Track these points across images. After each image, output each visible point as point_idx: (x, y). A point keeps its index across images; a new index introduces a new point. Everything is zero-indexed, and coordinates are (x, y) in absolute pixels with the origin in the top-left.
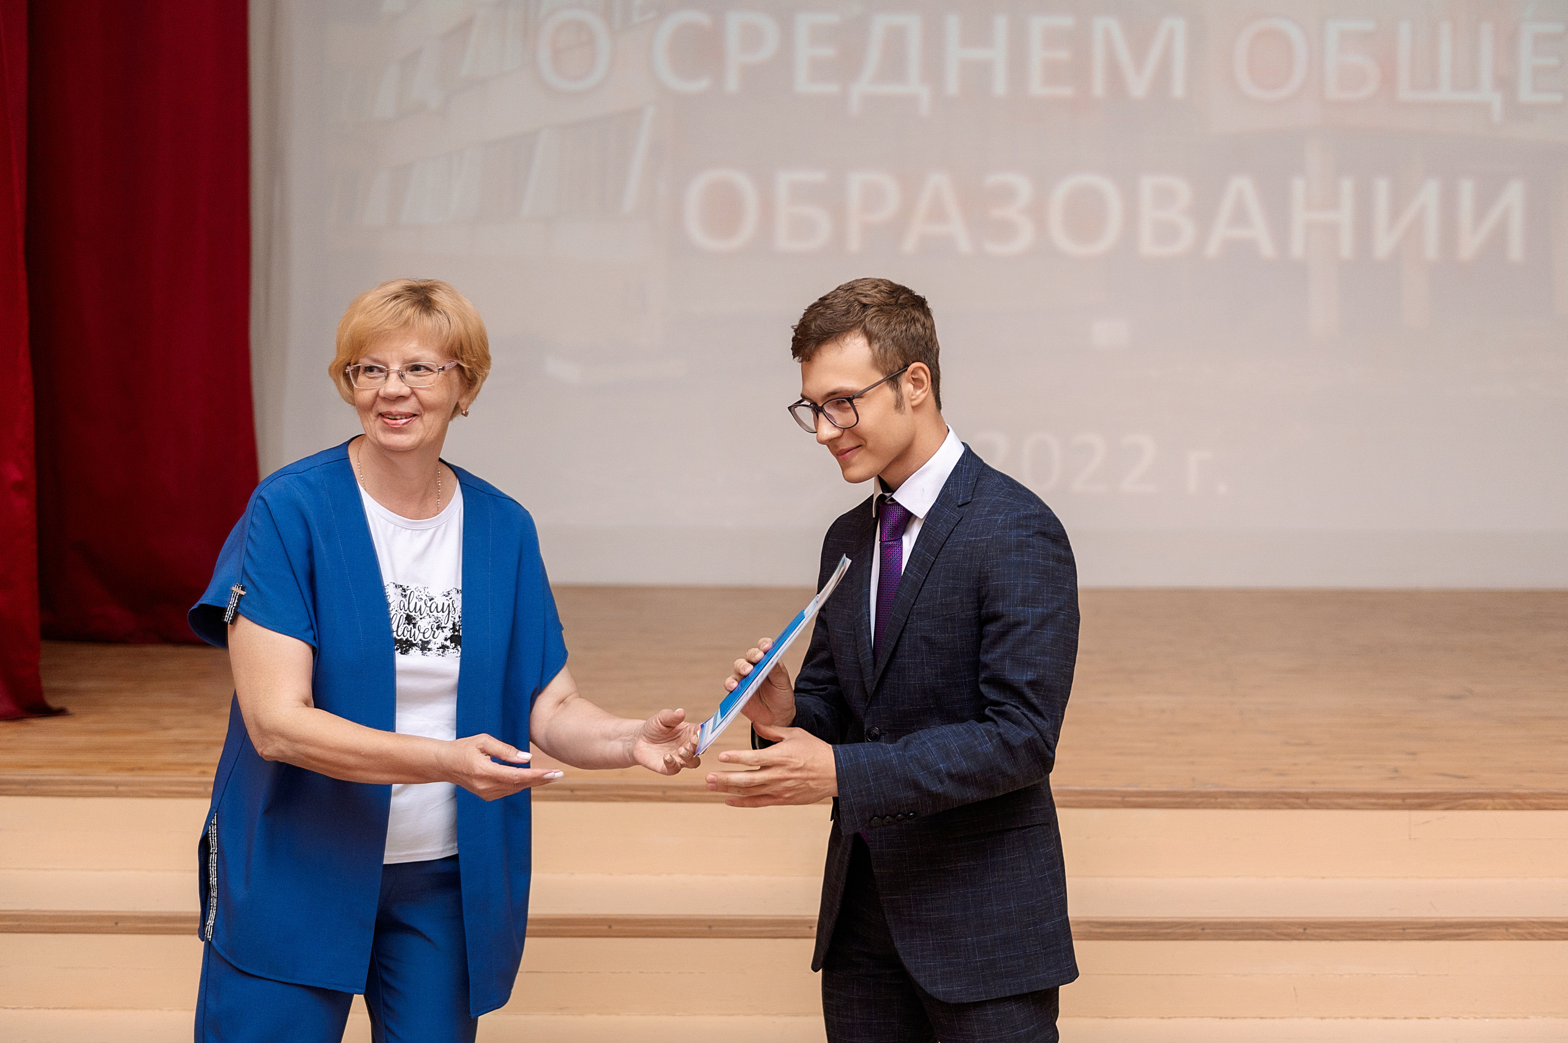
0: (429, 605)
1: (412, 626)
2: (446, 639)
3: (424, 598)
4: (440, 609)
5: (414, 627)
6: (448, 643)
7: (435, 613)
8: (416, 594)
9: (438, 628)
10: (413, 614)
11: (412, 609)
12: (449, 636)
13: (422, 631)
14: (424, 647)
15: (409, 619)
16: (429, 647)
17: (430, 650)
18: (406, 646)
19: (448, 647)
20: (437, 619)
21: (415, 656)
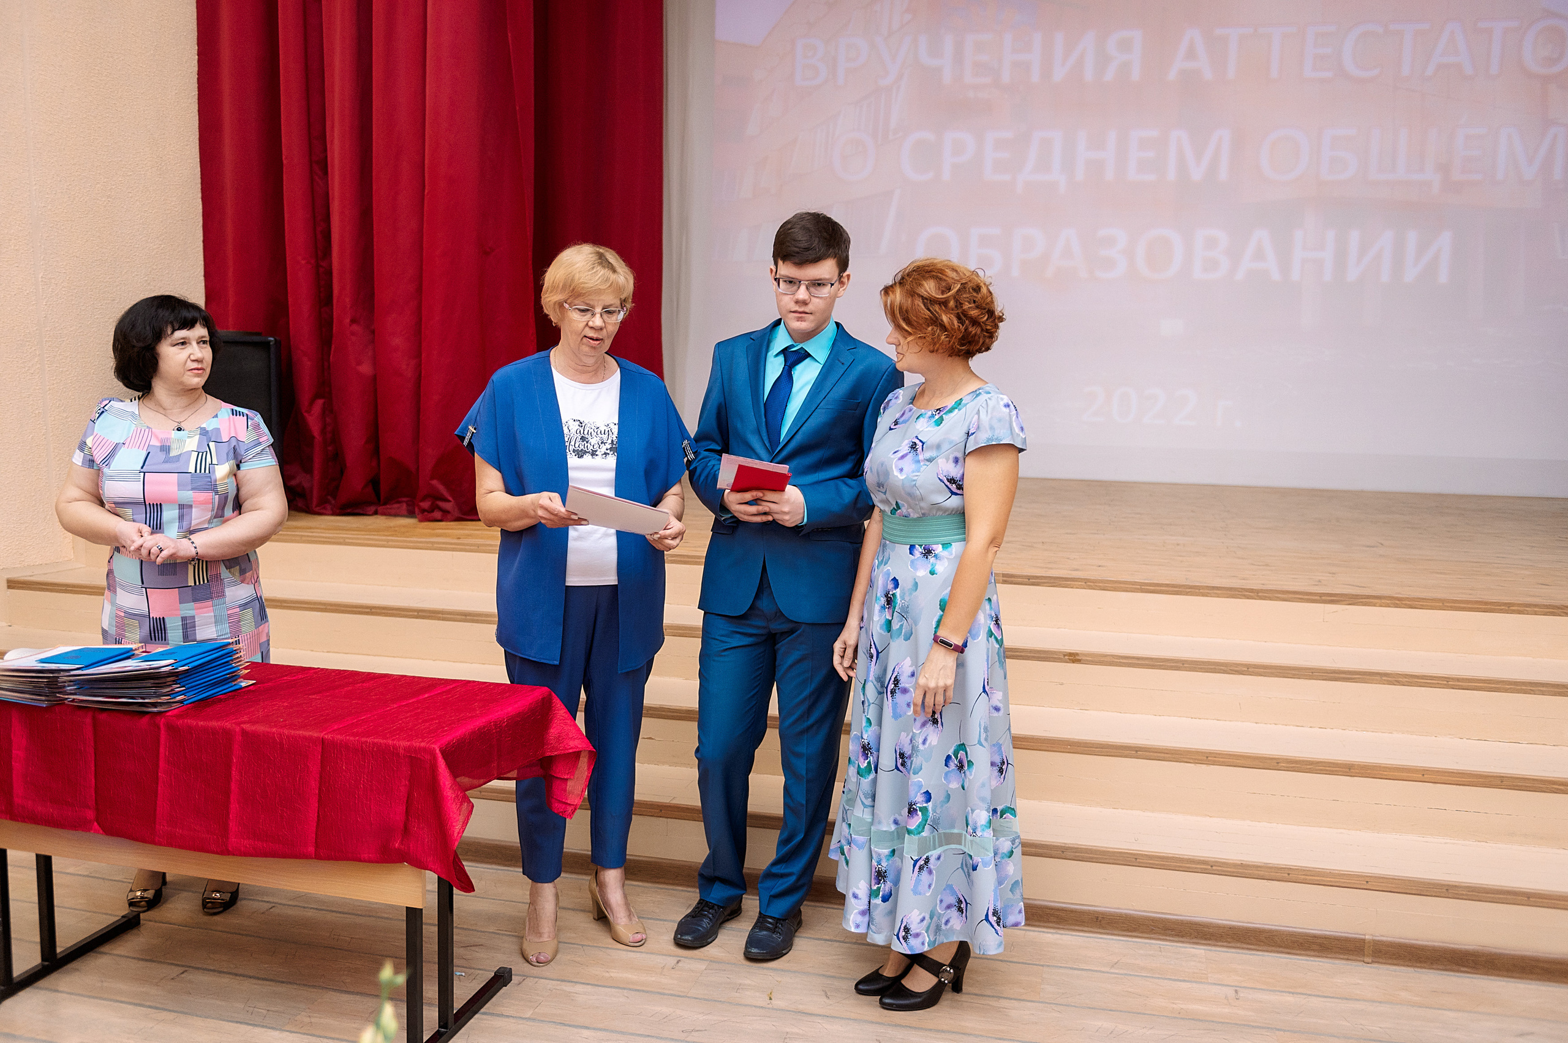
0: (596, 431)
1: (585, 442)
2: (607, 449)
3: (593, 428)
4: (603, 432)
5: (587, 443)
6: (608, 451)
7: (600, 435)
8: (589, 425)
9: (602, 443)
10: (586, 436)
11: (586, 432)
12: (609, 448)
13: (592, 445)
14: (594, 454)
15: (583, 439)
16: (597, 453)
17: (597, 455)
18: (580, 454)
19: (609, 454)
20: (602, 439)
21: (587, 459)
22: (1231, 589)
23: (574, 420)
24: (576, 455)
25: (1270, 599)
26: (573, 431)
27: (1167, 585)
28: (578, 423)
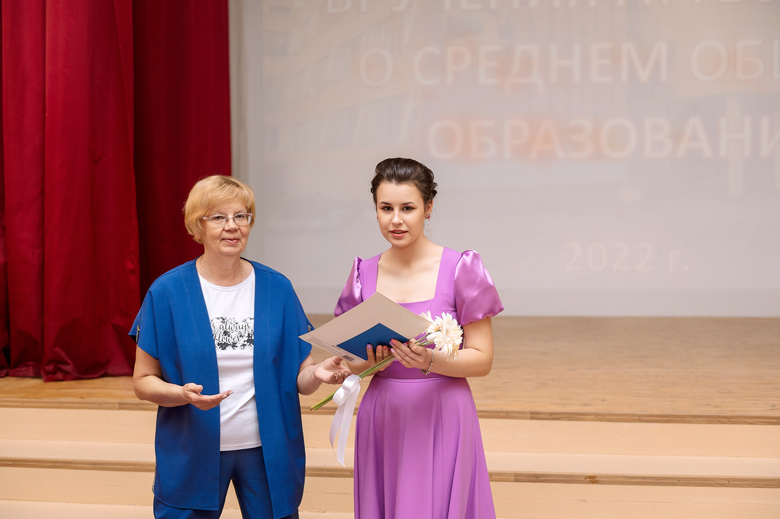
0: (235, 326)
1: (227, 336)
2: (245, 341)
3: (233, 323)
4: (241, 327)
5: (229, 336)
6: (246, 343)
7: (239, 330)
8: (230, 321)
9: (240, 337)
10: (228, 330)
11: (227, 327)
13: (233, 338)
14: (234, 345)
15: (226, 333)
16: (236, 345)
17: (237, 347)
18: (224, 346)
19: (246, 345)
20: (240, 333)
21: (229, 351)
22: (709, 417)
23: (218, 319)
24: (220, 348)
25: (739, 423)
26: (217, 327)
27: (660, 416)
28: (221, 320)
